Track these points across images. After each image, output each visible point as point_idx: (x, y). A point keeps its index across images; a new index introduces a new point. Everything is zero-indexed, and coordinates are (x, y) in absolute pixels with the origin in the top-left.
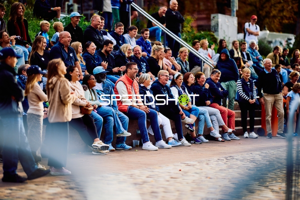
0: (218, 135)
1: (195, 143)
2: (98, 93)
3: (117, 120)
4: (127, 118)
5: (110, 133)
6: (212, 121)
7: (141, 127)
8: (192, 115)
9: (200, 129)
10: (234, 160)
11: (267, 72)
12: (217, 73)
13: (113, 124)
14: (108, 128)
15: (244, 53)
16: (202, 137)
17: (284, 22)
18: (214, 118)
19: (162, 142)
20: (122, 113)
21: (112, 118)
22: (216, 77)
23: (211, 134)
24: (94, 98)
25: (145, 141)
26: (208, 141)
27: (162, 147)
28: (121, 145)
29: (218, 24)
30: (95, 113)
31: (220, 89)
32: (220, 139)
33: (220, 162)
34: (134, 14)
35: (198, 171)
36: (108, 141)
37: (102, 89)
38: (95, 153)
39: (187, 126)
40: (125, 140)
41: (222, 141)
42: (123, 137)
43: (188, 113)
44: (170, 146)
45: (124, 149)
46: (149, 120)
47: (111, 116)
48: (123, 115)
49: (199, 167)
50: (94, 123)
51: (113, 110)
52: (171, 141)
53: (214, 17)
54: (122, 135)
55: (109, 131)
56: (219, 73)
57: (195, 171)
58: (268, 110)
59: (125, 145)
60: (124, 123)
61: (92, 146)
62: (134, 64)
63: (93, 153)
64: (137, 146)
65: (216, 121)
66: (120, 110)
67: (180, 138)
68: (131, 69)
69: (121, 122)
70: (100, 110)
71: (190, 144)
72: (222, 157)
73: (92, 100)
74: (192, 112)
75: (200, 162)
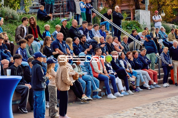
0: (148, 86)
1: (135, 92)
2: (82, 68)
3: (93, 82)
4: (98, 81)
5: (89, 90)
6: (144, 78)
7: (106, 85)
8: (133, 76)
9: (138, 83)
10: (162, 104)
11: (174, 48)
12: (144, 50)
13: (91, 85)
14: (88, 87)
15: (158, 34)
16: (139, 88)
17: (173, 8)
18: (145, 76)
19: (118, 93)
20: (95, 78)
21: (90, 82)
22: (144, 53)
23: (144, 86)
24: (80, 71)
25: (109, 93)
26: (142, 90)
27: (118, 96)
28: (95, 96)
29: (139, 16)
30: (81, 79)
31: (146, 60)
32: (149, 88)
33: (154, 107)
34: (94, 15)
35: (145, 114)
36: (88, 94)
37: (84, 65)
38: (83, 103)
39: (131, 83)
40: (98, 93)
41: (150, 90)
42: (97, 92)
43: (131, 75)
44: (122, 95)
45: (97, 98)
46: (110, 81)
47: (90, 80)
48: (96, 79)
49: (144, 111)
50: (81, 85)
51: (91, 77)
52: (123, 92)
53: (137, 12)
54: (96, 91)
55: (89, 89)
56: (145, 50)
57: (143, 114)
58: (175, 70)
59: (98, 96)
60: (97, 84)
61: (82, 99)
62: (99, 49)
63: (81, 102)
64: (104, 96)
65: (146, 78)
66: (94, 76)
67: (127, 90)
68: (98, 52)
69: (95, 83)
70: (84, 77)
71: (133, 93)
72: (155, 103)
73: (79, 72)
74: (133, 74)
75: (144, 107)
